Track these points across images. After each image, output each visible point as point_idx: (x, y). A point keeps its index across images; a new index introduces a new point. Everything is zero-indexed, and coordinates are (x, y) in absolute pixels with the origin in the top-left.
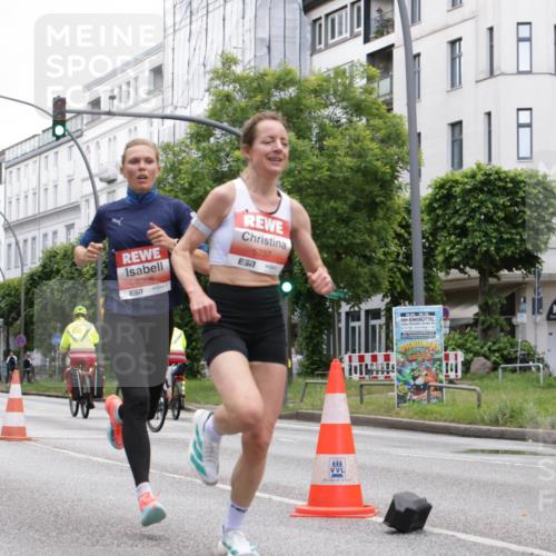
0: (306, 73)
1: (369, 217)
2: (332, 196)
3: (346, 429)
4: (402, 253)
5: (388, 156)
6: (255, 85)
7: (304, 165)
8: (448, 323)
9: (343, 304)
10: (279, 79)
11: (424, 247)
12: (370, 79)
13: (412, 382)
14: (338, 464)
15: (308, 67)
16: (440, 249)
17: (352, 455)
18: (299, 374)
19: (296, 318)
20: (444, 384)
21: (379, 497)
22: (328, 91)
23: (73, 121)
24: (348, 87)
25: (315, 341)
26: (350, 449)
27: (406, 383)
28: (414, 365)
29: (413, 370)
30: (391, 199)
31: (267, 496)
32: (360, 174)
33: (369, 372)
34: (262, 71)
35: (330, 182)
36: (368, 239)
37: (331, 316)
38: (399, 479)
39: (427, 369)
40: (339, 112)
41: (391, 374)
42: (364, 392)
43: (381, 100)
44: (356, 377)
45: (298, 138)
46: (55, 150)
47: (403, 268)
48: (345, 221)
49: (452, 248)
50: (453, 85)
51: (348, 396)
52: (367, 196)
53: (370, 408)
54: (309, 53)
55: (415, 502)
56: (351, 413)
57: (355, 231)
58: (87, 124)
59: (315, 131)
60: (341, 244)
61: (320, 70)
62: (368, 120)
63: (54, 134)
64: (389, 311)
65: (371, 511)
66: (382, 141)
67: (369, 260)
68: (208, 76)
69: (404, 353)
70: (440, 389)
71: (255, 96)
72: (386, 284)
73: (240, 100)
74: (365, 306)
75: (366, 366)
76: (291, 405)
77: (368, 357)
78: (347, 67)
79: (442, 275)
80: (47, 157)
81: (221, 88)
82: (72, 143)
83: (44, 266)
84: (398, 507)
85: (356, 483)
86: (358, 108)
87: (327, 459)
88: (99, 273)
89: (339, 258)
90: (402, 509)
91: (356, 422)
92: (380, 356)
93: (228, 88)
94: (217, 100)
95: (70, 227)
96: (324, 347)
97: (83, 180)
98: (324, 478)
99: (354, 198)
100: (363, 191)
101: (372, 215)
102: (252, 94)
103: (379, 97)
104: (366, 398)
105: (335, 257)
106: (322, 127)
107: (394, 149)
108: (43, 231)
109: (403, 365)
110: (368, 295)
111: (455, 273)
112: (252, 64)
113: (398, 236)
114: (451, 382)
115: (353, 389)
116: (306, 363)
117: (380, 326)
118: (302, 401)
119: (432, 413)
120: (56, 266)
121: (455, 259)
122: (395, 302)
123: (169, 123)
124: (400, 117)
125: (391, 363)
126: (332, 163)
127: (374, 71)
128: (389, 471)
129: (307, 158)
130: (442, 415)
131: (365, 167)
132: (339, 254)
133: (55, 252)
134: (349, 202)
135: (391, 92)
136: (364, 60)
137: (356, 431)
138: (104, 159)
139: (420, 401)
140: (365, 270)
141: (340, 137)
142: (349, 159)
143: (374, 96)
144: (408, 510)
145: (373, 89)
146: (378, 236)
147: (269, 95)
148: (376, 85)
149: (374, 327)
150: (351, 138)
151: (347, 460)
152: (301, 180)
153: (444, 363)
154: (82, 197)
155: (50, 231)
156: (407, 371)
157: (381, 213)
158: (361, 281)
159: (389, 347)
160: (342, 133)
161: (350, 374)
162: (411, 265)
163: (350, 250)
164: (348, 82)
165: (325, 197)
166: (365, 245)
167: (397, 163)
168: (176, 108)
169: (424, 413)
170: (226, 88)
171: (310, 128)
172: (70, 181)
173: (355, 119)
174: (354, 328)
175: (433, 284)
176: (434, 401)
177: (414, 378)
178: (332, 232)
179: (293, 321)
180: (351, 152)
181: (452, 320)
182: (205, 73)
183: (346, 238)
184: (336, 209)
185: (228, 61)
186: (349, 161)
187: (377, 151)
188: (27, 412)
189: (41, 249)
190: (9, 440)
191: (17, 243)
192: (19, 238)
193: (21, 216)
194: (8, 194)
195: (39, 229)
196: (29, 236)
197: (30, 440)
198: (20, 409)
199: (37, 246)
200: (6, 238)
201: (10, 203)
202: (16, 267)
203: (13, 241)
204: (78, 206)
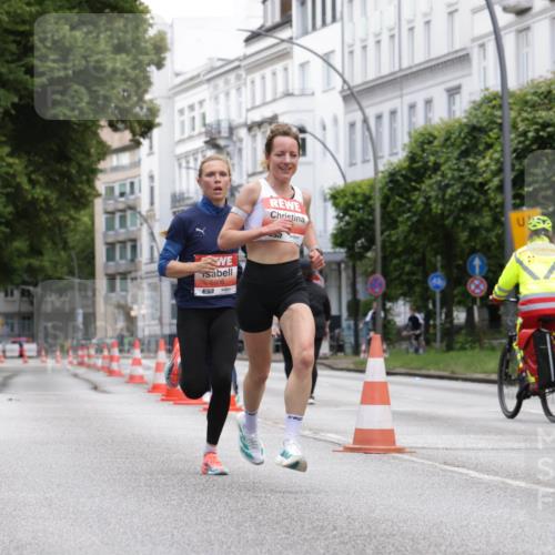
83: (412, 158)
88: (508, 167)
95: (453, 92)
97: (475, 11)
108: (408, 100)
120: (432, 158)
133: (431, 135)
154: (473, 40)
155: (419, 99)
172: (451, 13)
188: (396, 405)
189: (406, 129)
190: (366, 451)
191: (365, 121)
192: (367, 111)
193: (371, 75)
194: (348, 40)
195: (401, 96)
196: (385, 108)
197: (400, 451)
198: (385, 400)
199: (398, 125)
200: (347, 113)
201: (351, 52)
202: (365, 161)
203: (358, 117)
204: (468, 55)
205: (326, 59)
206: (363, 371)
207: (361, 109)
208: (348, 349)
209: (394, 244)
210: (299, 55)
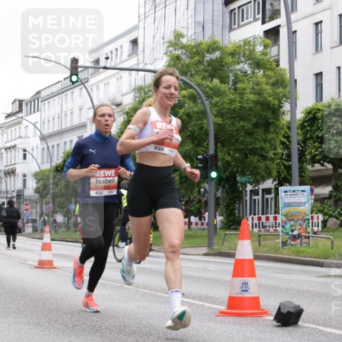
0: (226, 43)
1: (265, 131)
2: (242, 118)
3: (251, 262)
4: (285, 153)
5: (276, 94)
6: (194, 50)
7: (225, 100)
8: (313, 197)
9: (248, 185)
10: (209, 47)
11: (299, 150)
12: (266, 46)
13: (291, 233)
14: (245, 284)
15: (227, 39)
16: (308, 151)
17: (254, 279)
18: (221, 228)
19: (219, 194)
20: (311, 235)
21: (271, 304)
22: (240, 54)
23: (83, 72)
24: (252, 51)
25: (231, 208)
26: (253, 275)
27: (287, 234)
28: (292, 223)
29: (291, 226)
30: (278, 120)
31: (201, 303)
32: (259, 105)
33: (264, 227)
34: (199, 42)
35: (240, 109)
36: (264, 145)
37: (241, 193)
38: (283, 293)
39: (300, 225)
40: (246, 67)
41: (278, 228)
42: (261, 239)
43: (272, 59)
44: (256, 230)
45: (221, 83)
46: (72, 91)
47: (286, 163)
48: (250, 134)
49: (316, 151)
50: (317, 50)
51: (252, 242)
52: (263, 119)
53: (265, 249)
54: (228, 30)
55: (293, 307)
56: (254, 252)
57: (256, 140)
58: (91, 75)
59: (232, 78)
60: (248, 148)
61: (235, 41)
62: (264, 72)
63: (71, 81)
64: (277, 189)
65: (265, 313)
66: (273, 85)
67: (264, 158)
68: (166, 45)
69: (286, 216)
70: (308, 237)
71: (194, 57)
72: (275, 173)
73: (185, 59)
74: (262, 186)
75: (263, 223)
76: (216, 247)
77: (263, 218)
78: (251, 39)
79: (309, 167)
80: (66, 95)
81: (174, 52)
82: (82, 86)
83: (64, 161)
84: (282, 311)
85: (256, 295)
86: (258, 64)
87: (239, 280)
89: (246, 157)
90: (285, 312)
91: (257, 258)
92: (271, 217)
93: (178, 52)
94: (171, 60)
96: (237, 211)
97: (89, 109)
98: (237, 293)
99: (255, 120)
100: (261, 115)
101: (267, 130)
102: (193, 56)
103: (271, 57)
104: (262, 243)
105: (243, 156)
106: (236, 76)
107: (280, 90)
108: (64, 140)
109: (285, 223)
110: (264, 179)
111: (317, 166)
112: (193, 37)
113: (283, 143)
114: (315, 233)
115: (254, 238)
116: (225, 221)
117: (271, 198)
118: (223, 245)
119: (303, 252)
121: (318, 157)
122: (281, 184)
123: (141, 74)
124: (284, 70)
125: (278, 221)
126: (242, 98)
127: (268, 41)
128: (277, 288)
129: (227, 95)
130: (309, 254)
131: (263, 100)
132: (246, 155)
134: (252, 122)
135: (279, 55)
136: (262, 34)
137: (257, 263)
138: (101, 96)
139: (295, 246)
140: (262, 164)
141: (247, 82)
142: (252, 96)
143: (268, 57)
144: (288, 312)
145: (267, 53)
146: (270, 143)
147: (204, 56)
148: (269, 50)
149: (267, 199)
150: (253, 83)
151: (251, 281)
152: (223, 109)
153: (311, 221)
154: (88, 119)
155: (68, 140)
156: (288, 226)
157: (272, 129)
158: (260, 171)
159: (277, 212)
160: (248, 80)
161: (253, 228)
162: (290, 161)
163: (253, 152)
164: (252, 48)
165: (237, 119)
166: (262, 149)
167: (282, 98)
168: (146, 64)
169: (298, 253)
170: (177, 52)
171: (228, 77)
172: (80, 109)
173: (256, 71)
174: (255, 200)
175: (304, 173)
176: (304, 245)
177: (292, 231)
178: (242, 141)
179: (218, 196)
180: (254, 92)
181: (315, 195)
182: (164, 43)
183: (251, 145)
184: (244, 127)
185: (178, 36)
186: (252, 97)
187: (270, 91)
188: (54, 251)
189: (63, 151)
190: (42, 268)
191: (48, 148)
192: (49, 144)
193: (51, 131)
194: (43, 118)
195: (61, 139)
196: (55, 143)
197: (55, 268)
198: (50, 249)
199: (60, 149)
200: (41, 144)
201: (44, 123)
202: (47, 162)
203: (45, 146)
204: (86, 125)
205: (34, 125)
206: (42, 239)
207: (47, 143)
208: (39, 231)
209: (57, 193)
210: (25, 123)
